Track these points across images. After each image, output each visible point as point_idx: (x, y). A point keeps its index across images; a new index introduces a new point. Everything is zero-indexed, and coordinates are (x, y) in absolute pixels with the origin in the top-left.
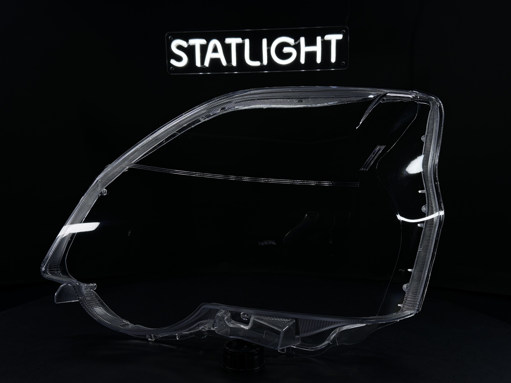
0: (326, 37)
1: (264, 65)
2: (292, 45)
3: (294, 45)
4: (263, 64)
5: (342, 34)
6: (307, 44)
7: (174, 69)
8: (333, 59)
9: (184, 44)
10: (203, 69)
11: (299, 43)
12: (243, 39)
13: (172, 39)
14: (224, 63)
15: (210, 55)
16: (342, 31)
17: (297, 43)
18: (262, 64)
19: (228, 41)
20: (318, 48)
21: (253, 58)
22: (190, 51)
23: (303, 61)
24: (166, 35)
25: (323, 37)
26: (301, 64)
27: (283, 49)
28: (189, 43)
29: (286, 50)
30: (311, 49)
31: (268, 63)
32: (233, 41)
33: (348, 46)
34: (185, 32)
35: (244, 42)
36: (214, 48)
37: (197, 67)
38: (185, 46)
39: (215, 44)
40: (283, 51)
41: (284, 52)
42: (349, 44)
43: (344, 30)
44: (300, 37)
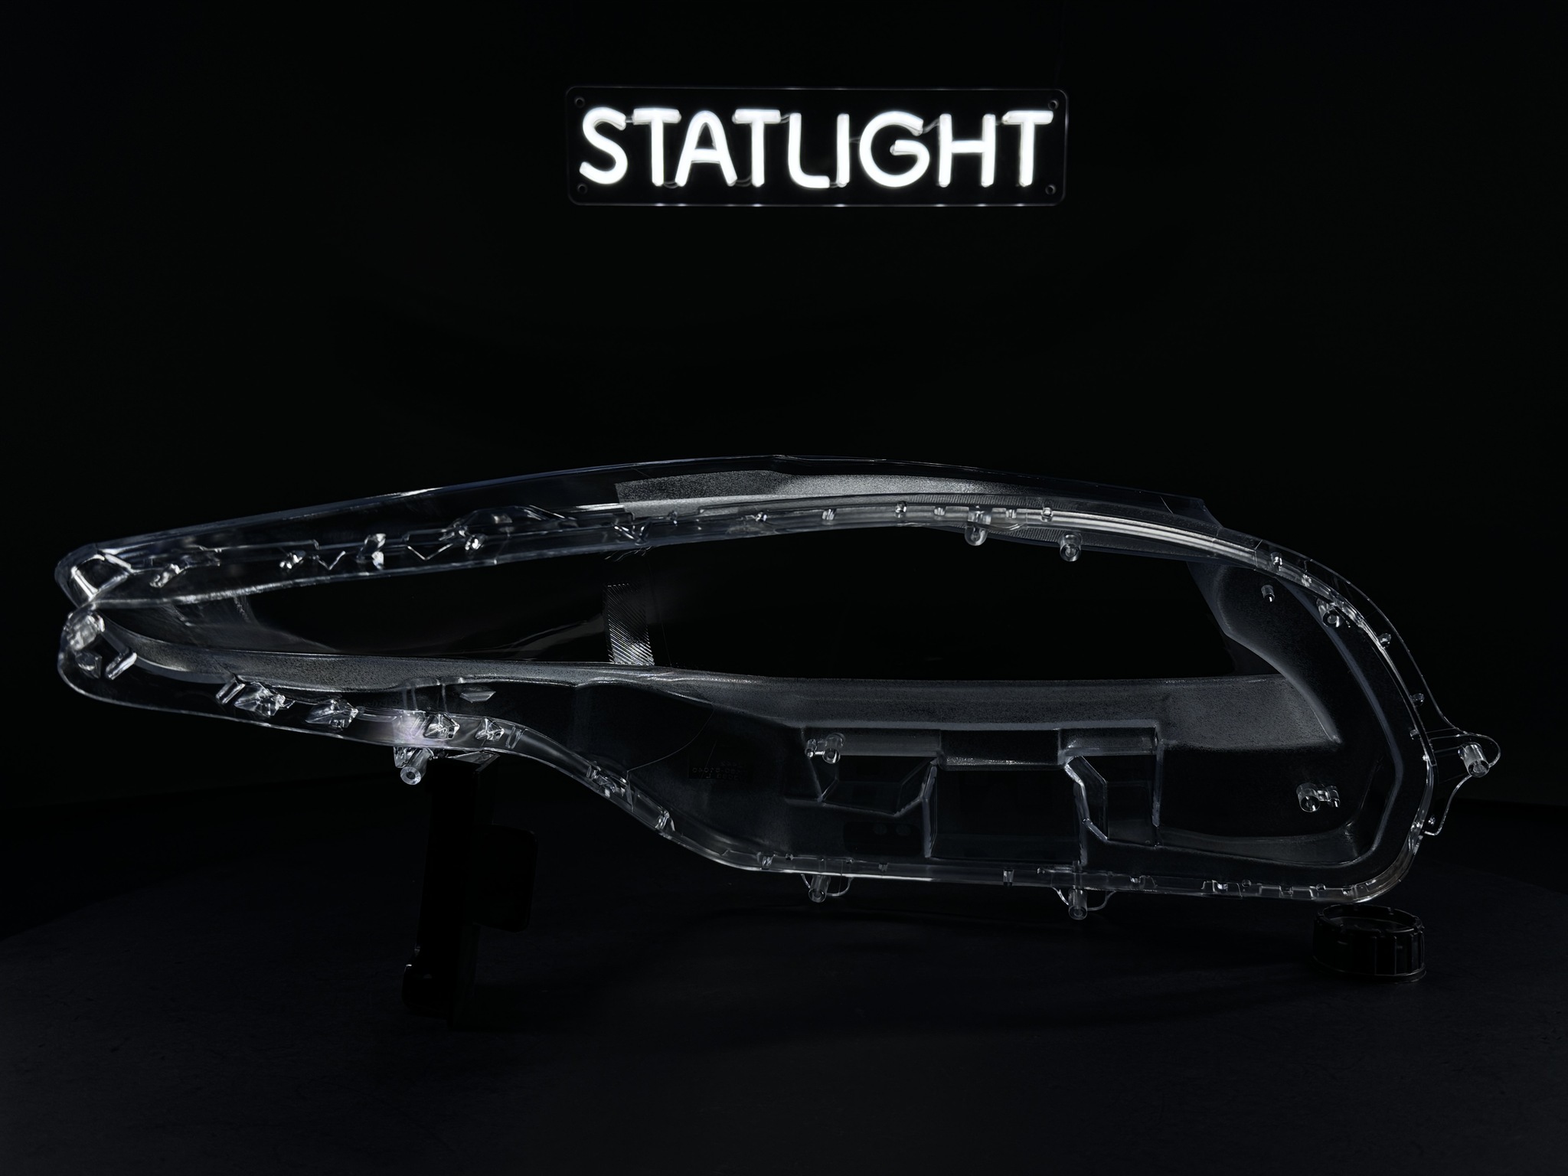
0: (1010, 117)
1: (839, 188)
2: (916, 133)
3: (922, 135)
4: (836, 185)
5: (1052, 110)
6: (959, 133)
7: (586, 191)
8: (1026, 177)
9: (618, 119)
10: (669, 191)
11: (936, 130)
12: (785, 111)
13: (586, 104)
14: (730, 176)
15: (691, 154)
16: (1053, 102)
17: (928, 129)
18: (833, 184)
19: (742, 116)
20: (986, 147)
21: (808, 167)
22: (635, 140)
23: (945, 178)
24: (567, 92)
25: (999, 118)
26: (940, 187)
27: (893, 143)
28: (631, 119)
29: (901, 147)
30: (967, 147)
31: (848, 184)
32: (757, 119)
33: (1066, 143)
34: (624, 87)
35: (784, 122)
36: (702, 134)
37: (653, 185)
38: (621, 126)
39: (706, 123)
40: (892, 151)
41: (895, 154)
42: (1066, 137)
43: (1054, 98)
44: (939, 115)
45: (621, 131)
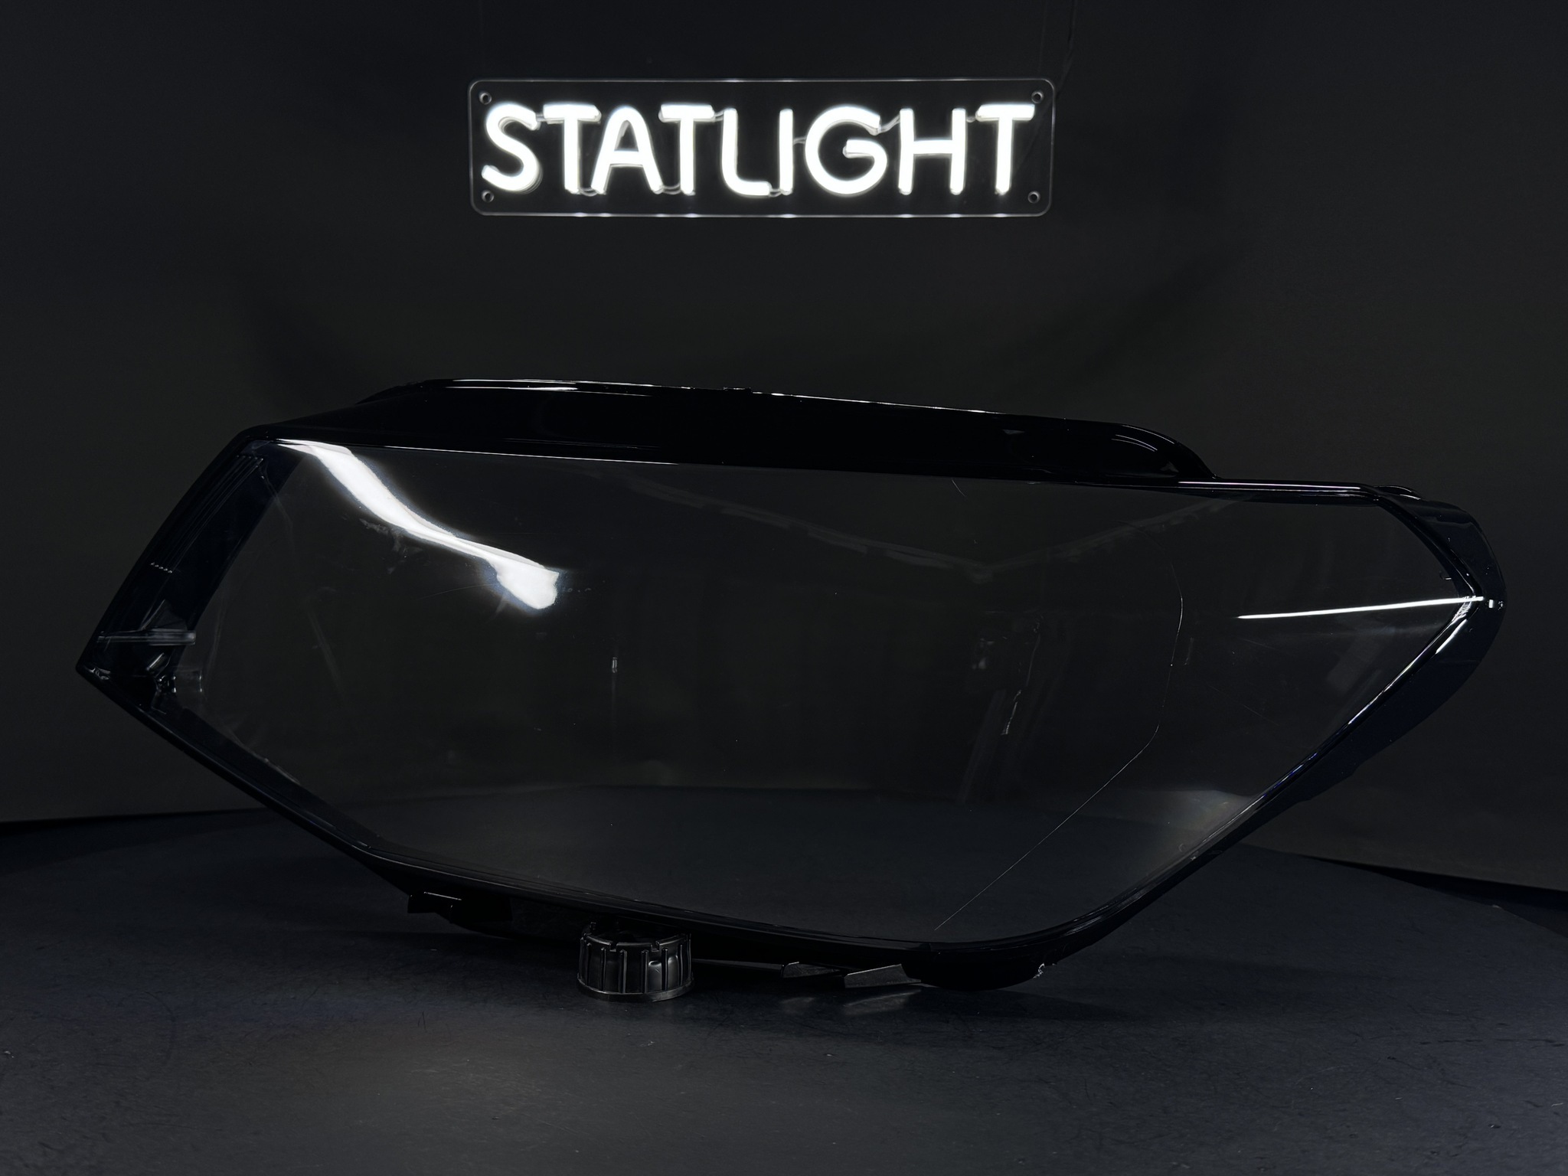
2: (874, 133)
3: (880, 134)
5: (1034, 103)
7: (492, 198)
8: (1003, 183)
11: (896, 130)
12: (718, 108)
13: (490, 100)
15: (610, 157)
16: (1035, 93)
17: (888, 127)
18: (775, 191)
20: (954, 147)
23: (905, 184)
25: (971, 112)
26: (902, 194)
27: (844, 144)
28: (543, 117)
30: (933, 147)
33: (1052, 143)
34: (532, 81)
35: (719, 120)
36: (623, 134)
37: (567, 193)
38: (530, 125)
39: (627, 121)
40: (844, 153)
42: (1052, 135)
43: (1038, 90)
44: (899, 110)
45: (535, 132)
